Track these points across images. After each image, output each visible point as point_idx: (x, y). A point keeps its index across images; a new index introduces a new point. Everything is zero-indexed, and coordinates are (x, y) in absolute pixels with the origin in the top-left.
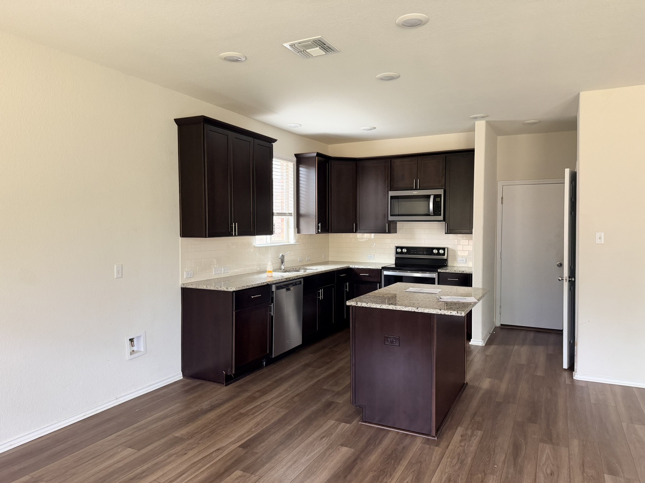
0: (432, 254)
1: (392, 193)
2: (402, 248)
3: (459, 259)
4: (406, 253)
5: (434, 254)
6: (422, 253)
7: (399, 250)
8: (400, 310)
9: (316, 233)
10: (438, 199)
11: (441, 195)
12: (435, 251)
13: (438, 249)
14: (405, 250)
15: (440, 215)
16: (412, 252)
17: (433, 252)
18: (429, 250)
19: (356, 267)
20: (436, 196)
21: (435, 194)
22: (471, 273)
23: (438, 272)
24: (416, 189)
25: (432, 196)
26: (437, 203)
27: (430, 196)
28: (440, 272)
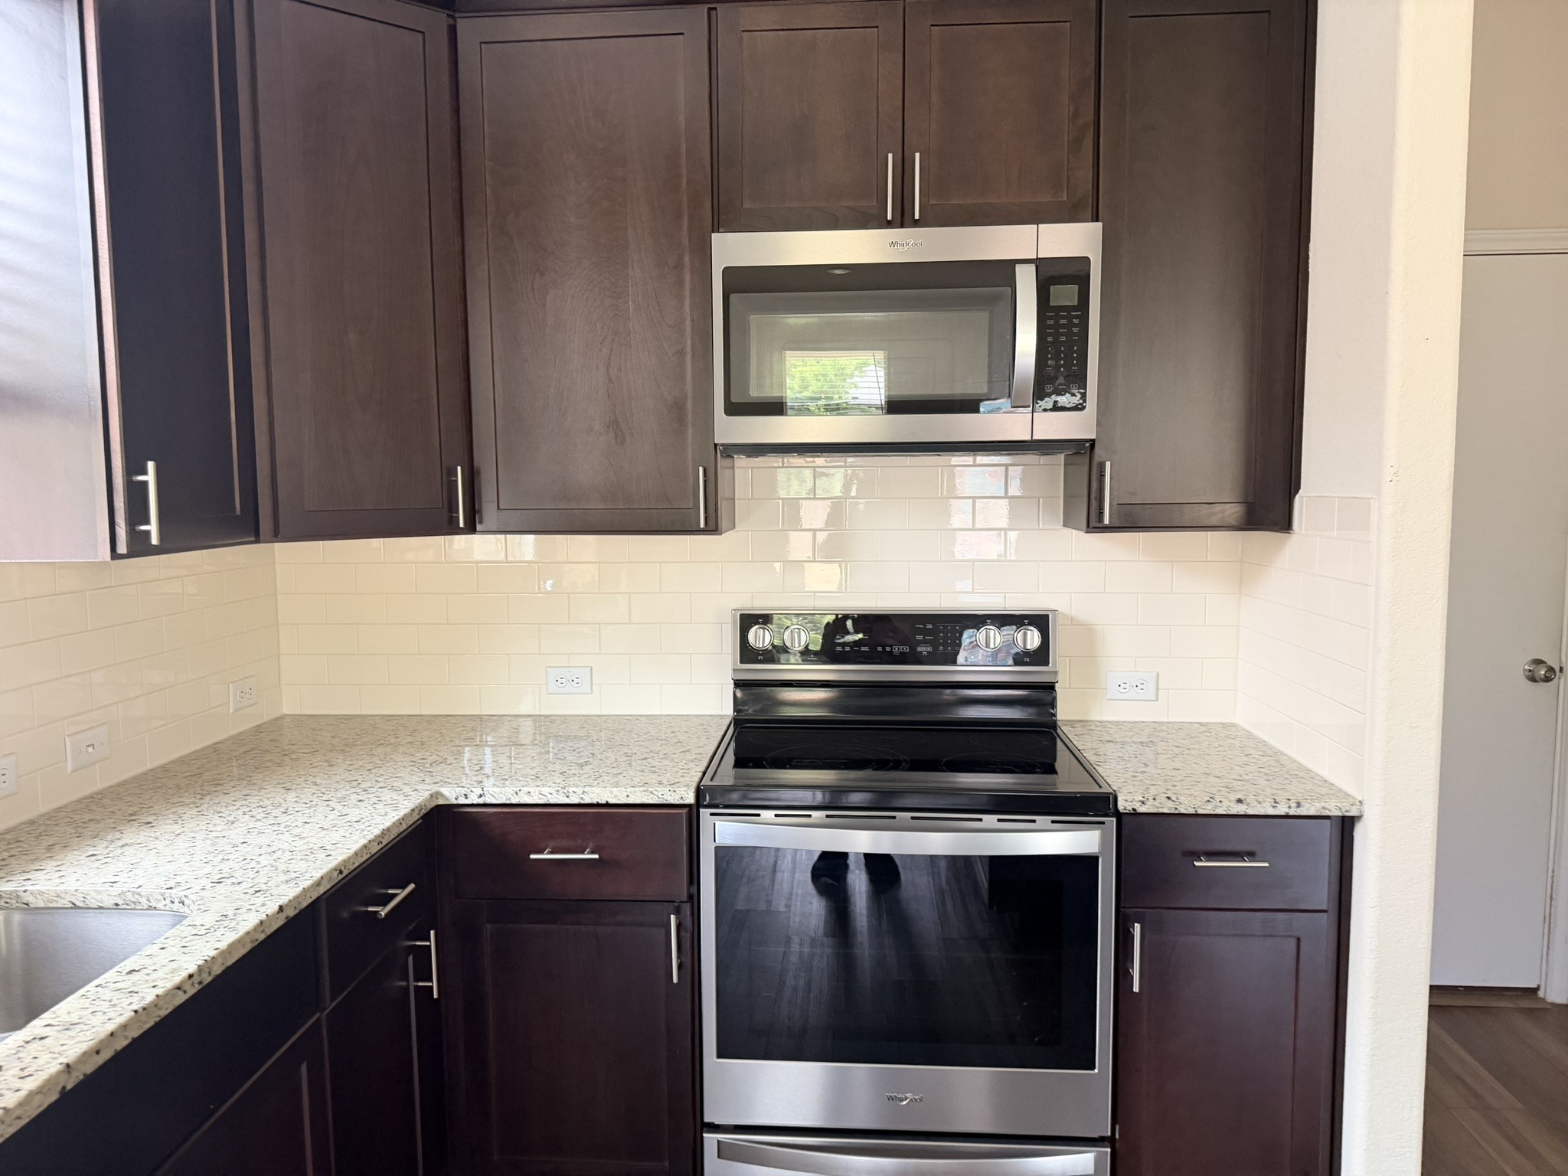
3: (1117, 676)
6: (908, 652)
7: (761, 637)
9: (115, 555)
10: (1064, 295)
11: (1084, 261)
15: (1078, 402)
19: (489, 800)
20: (1054, 275)
21: (1042, 255)
22: (1353, 813)
23: (1118, 815)
24: (903, 219)
25: (1032, 268)
26: (1057, 318)
27: (1019, 268)
28: (1135, 814)
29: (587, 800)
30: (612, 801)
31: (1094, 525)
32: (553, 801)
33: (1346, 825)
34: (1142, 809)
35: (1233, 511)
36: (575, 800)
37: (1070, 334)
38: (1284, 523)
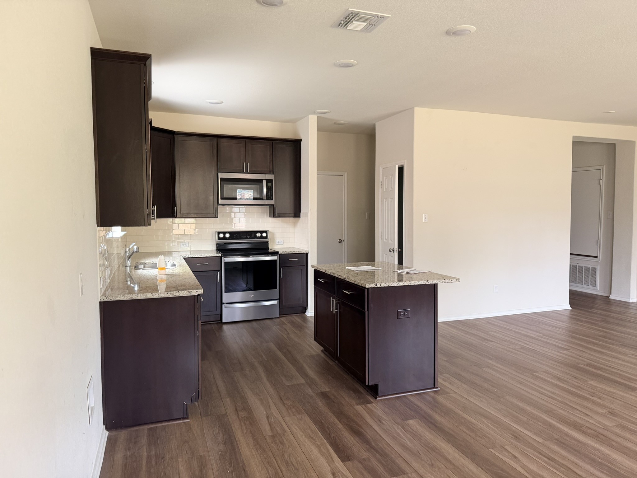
0: (257, 238)
1: (221, 175)
2: (224, 233)
3: (277, 241)
4: (229, 238)
5: (258, 238)
6: (246, 237)
7: (221, 235)
8: (414, 284)
10: (270, 184)
11: (272, 180)
12: (259, 235)
13: (261, 232)
14: (227, 235)
15: (272, 199)
16: (235, 236)
17: (256, 235)
18: (251, 234)
19: (190, 257)
20: (268, 181)
21: (266, 179)
22: (307, 252)
23: (279, 254)
24: (246, 172)
25: (265, 180)
26: (269, 187)
27: (263, 180)
28: (281, 254)
29: (205, 256)
30: (209, 256)
31: (274, 216)
32: (200, 257)
33: (307, 254)
34: (282, 253)
35: (293, 215)
36: (203, 256)
37: (270, 190)
38: (299, 216)
